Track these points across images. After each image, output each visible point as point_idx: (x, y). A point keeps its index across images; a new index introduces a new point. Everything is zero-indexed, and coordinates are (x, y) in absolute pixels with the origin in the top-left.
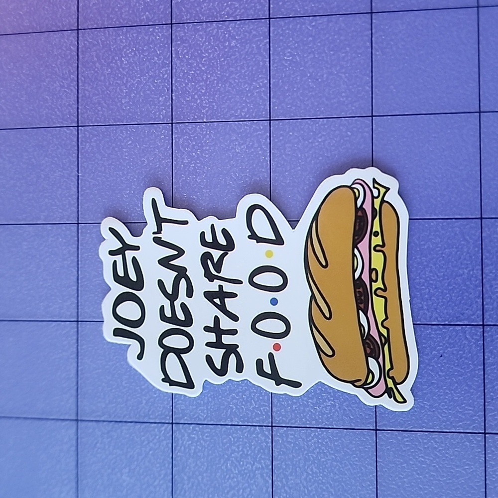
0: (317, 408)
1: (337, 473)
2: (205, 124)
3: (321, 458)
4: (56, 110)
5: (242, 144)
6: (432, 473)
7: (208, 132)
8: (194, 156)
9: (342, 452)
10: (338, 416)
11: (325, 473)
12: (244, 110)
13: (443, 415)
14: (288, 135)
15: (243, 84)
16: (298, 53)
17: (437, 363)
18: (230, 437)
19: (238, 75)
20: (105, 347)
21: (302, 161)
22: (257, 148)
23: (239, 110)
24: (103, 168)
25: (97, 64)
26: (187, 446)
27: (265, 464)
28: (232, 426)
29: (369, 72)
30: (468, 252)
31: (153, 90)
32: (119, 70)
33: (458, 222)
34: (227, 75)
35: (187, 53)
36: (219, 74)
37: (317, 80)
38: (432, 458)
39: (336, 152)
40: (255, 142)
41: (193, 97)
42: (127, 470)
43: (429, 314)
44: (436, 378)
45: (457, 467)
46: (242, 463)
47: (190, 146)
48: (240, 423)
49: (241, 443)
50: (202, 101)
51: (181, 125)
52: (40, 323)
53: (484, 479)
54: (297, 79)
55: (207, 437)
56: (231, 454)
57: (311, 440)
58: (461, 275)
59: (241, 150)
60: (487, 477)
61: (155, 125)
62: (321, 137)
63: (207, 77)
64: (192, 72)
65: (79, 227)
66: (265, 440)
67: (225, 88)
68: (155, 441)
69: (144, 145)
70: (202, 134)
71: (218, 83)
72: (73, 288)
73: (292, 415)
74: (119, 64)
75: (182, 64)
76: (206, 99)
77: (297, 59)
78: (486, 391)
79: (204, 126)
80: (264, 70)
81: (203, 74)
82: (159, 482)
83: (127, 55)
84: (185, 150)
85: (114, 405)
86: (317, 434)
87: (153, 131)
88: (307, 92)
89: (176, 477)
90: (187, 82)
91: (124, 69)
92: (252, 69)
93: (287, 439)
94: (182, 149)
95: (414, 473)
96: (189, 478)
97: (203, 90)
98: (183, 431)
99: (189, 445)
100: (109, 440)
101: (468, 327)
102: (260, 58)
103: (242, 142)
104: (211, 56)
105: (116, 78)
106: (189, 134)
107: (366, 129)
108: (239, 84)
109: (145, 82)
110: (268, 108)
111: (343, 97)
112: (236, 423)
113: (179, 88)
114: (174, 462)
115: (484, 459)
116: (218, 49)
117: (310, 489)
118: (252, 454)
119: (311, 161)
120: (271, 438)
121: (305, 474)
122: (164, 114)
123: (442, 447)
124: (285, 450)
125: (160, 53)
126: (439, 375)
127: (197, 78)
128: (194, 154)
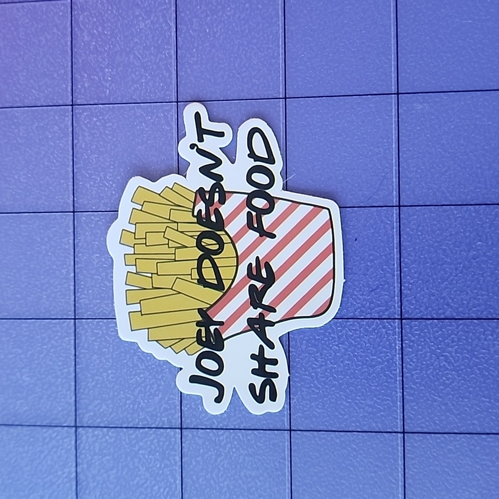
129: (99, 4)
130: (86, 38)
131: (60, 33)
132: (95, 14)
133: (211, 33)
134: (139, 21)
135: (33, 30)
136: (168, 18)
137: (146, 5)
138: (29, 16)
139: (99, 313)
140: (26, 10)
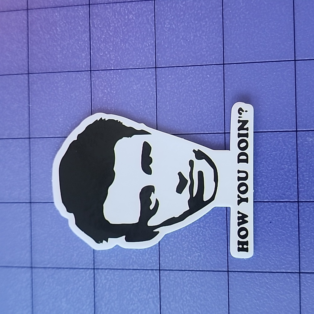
0: (189, 258)
1: (203, 299)
2: (112, 71)
3: (192, 290)
4: (14, 63)
5: (138, 84)
6: (265, 299)
7: (115, 76)
8: (106, 92)
9: (206, 286)
10: (203, 263)
11: (195, 300)
12: (138, 61)
13: (272, 261)
14: (168, 78)
15: (137, 44)
16: (174, 23)
17: (267, 227)
18: (132, 277)
19: (134, 38)
20: (49, 219)
21: (177, 95)
22: (148, 86)
23: (135, 61)
24: (46, 101)
25: (41, 32)
26: (104, 283)
27: (155, 294)
28: (133, 270)
29: (221, 34)
30: (287, 154)
31: (78, 49)
32: (55, 36)
33: (281, 134)
34: (127, 38)
35: (100, 24)
36: (121, 37)
37: (187, 40)
38: (265, 290)
39: (200, 88)
40: (146, 82)
41: (104, 53)
42: (65, 299)
43: (262, 195)
44: (267, 237)
45: (281, 295)
46: (140, 294)
47: (103, 86)
48: (139, 268)
49: (139, 281)
50: (110, 55)
51: (96, 72)
52: (6, 204)
53: (299, 302)
54: (173, 40)
55: (117, 277)
56: (133, 288)
57: (185, 279)
58: (283, 169)
59: (137, 88)
60: (301, 302)
61: (80, 72)
62: (190, 78)
63: (113, 39)
64: (104, 37)
65: (31, 141)
66: (155, 279)
67: (125, 47)
68: (83, 280)
69: (73, 86)
70: (111, 78)
71: (121, 43)
72: (27, 180)
73: (172, 262)
74: (55, 32)
75: (97, 31)
76: (113, 54)
77: (173, 27)
78: (300, 245)
79: (112, 72)
80: (151, 35)
81: (111, 38)
82: (86, 307)
83: (60, 26)
84: (100, 88)
85: (55, 257)
86: (189, 274)
87: (78, 76)
88: (180, 49)
89: (97, 304)
90: (100, 43)
91: (58, 35)
92: (143, 33)
93: (170, 278)
94: (98, 88)
95: (254, 299)
96: (105, 305)
97: (111, 48)
98: (101, 273)
99: (105, 283)
100: (53, 280)
101: (288, 203)
102: (149, 26)
103: (138, 82)
104: (116, 25)
105: (54, 41)
106: (102, 77)
107: (220, 73)
108: (135, 44)
109: (72, 44)
110: (155, 60)
111: (204, 52)
112: (136, 268)
113: (95, 47)
114: (95, 294)
115: (299, 290)
116: (120, 21)
117: (185, 310)
118: (147, 288)
119: (183, 94)
120: (159, 277)
121: (182, 301)
122: (85, 65)
123: (271, 282)
124: (168, 285)
125: (82, 24)
126: (269, 235)
127: (107, 40)
128: (106, 91)
129: (108, 74)
130: (100, 96)
131: (84, 92)
132: (106, 80)
133: (178, 92)
134: (133, 84)
135: (67, 90)
136: (151, 83)
137: (137, 75)
138: (64, 81)
139: (109, 266)
140: (62, 77)
